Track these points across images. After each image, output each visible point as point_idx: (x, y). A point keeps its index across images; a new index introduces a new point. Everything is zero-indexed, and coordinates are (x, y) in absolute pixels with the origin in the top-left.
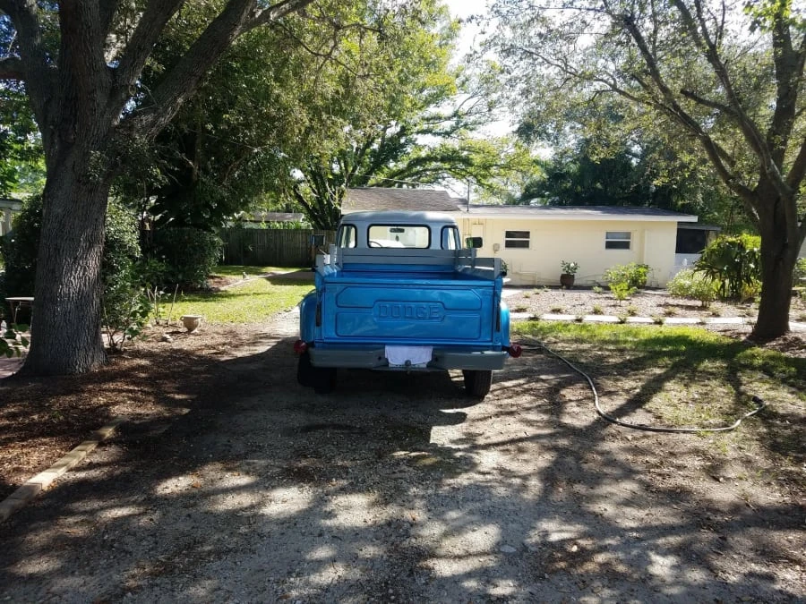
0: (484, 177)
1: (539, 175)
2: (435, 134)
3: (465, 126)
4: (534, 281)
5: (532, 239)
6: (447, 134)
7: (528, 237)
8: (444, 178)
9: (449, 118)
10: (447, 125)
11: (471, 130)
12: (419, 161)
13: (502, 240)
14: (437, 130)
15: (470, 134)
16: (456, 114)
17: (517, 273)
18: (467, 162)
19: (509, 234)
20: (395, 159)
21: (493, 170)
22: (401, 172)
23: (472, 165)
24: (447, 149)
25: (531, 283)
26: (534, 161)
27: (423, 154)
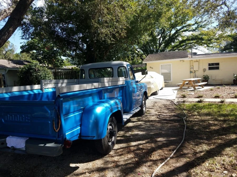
0: (210, 44)
1: (230, 40)
2: (190, 31)
3: (201, 26)
4: (222, 83)
5: (220, 66)
6: (194, 30)
7: (219, 65)
8: (195, 46)
9: (194, 25)
10: (194, 27)
11: (204, 27)
12: (183, 41)
13: (207, 67)
14: (190, 30)
15: (204, 29)
16: (196, 23)
17: (214, 80)
18: (202, 39)
19: (209, 65)
20: (174, 42)
21: (213, 40)
22: (176, 46)
23: (203, 40)
24: (194, 36)
25: (221, 83)
26: (228, 36)
27: (185, 39)
